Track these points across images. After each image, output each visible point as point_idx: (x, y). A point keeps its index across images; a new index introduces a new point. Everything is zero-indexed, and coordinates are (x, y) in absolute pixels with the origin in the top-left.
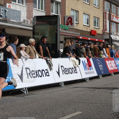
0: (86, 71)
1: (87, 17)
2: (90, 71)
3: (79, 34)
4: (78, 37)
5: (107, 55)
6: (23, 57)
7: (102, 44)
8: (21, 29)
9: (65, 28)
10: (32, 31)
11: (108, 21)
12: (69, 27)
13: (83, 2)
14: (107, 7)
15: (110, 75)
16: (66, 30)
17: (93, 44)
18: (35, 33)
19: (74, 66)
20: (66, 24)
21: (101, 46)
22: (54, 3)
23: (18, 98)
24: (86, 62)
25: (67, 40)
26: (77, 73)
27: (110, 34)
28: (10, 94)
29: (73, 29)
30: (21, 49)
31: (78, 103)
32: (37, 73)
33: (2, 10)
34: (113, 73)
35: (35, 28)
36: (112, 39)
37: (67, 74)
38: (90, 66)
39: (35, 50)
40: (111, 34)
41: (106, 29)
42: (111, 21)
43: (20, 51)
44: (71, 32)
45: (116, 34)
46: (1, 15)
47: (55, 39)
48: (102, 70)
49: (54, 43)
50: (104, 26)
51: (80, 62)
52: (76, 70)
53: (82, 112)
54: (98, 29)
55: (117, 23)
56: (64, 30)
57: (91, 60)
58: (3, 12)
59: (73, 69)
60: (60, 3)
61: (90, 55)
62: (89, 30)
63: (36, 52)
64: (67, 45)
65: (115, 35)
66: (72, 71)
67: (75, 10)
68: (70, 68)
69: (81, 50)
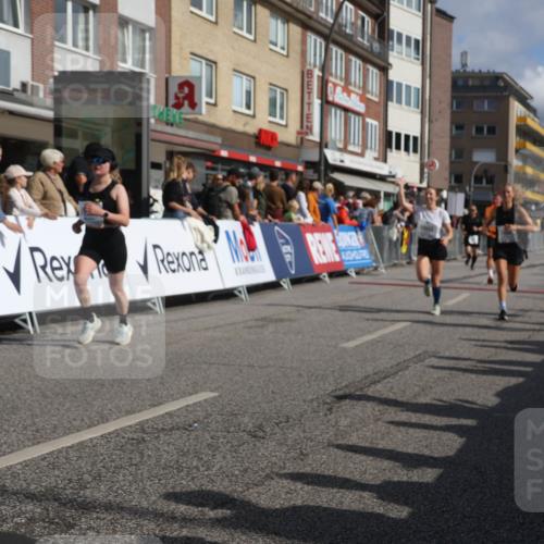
0: (237, 264)
1: (246, 83)
2: (250, 263)
3: (219, 140)
4: (214, 151)
5: (308, 215)
6: (22, 211)
7: (294, 177)
8: (11, 113)
9: (171, 120)
10: (52, 124)
11: (317, 102)
12: (183, 116)
13: (235, 33)
14: (315, 55)
15: (315, 279)
16: (172, 125)
17: (265, 177)
18: (64, 131)
19: (197, 247)
20: (173, 106)
21: (290, 184)
22: (130, 27)
24: (240, 235)
25: (176, 160)
26: (206, 269)
27: (323, 144)
29: (196, 122)
30: (12, 182)
31: (204, 366)
32: (68, 265)
34: (325, 274)
35: (64, 113)
36: (331, 161)
37: (174, 271)
38: (251, 247)
39: (64, 189)
40: (326, 147)
41: (310, 129)
42: (328, 102)
43: (7, 189)
44: (191, 134)
45: (341, 146)
47: (132, 155)
48: (290, 263)
49: (131, 166)
50: (305, 118)
51: (217, 234)
52: (203, 260)
53: (216, 394)
54: (281, 125)
55: (346, 110)
56: (167, 124)
57: (256, 229)
59: (193, 257)
61: (254, 212)
62: (252, 129)
63: (66, 194)
64: (176, 175)
65: (340, 150)
66: (191, 262)
67: (207, 59)
68: (184, 254)
69: (222, 195)
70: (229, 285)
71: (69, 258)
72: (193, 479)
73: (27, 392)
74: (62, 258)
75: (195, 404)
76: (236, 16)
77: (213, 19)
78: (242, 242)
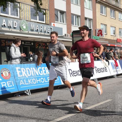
0: (114, 70)
1: (113, 29)
3: (108, 42)
4: (107, 45)
6: (67, 61)
8: (63, 41)
10: (72, 42)
12: (100, 38)
13: (111, 18)
16: (97, 40)
19: (104, 66)
20: (97, 36)
22: (87, 20)
23: (64, 91)
24: (114, 63)
26: (107, 71)
28: (58, 88)
29: (102, 38)
31: (108, 94)
32: (77, 73)
33: (49, 28)
35: (74, 40)
37: (100, 72)
38: (117, 66)
44: (101, 41)
46: (48, 32)
51: (109, 63)
52: (106, 69)
53: (112, 100)
57: (118, 61)
58: (49, 29)
59: (104, 69)
60: (92, 19)
61: (117, 58)
62: (115, 39)
66: (103, 70)
67: (104, 24)
68: (102, 68)
69: (110, 55)
70: (112, 75)
71: (77, 71)
72: (109, 120)
73: (70, 101)
74: (75, 71)
75: (107, 102)
76: (111, 14)
77: (106, 15)
78: (115, 65)
